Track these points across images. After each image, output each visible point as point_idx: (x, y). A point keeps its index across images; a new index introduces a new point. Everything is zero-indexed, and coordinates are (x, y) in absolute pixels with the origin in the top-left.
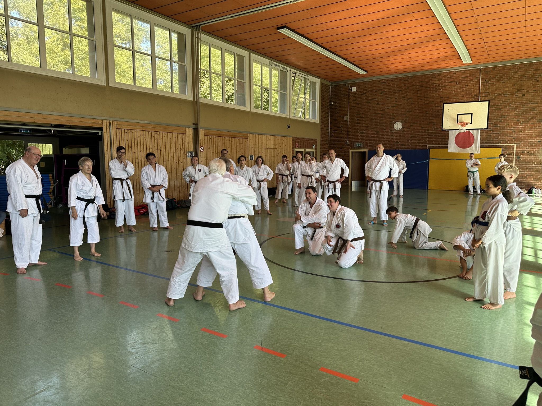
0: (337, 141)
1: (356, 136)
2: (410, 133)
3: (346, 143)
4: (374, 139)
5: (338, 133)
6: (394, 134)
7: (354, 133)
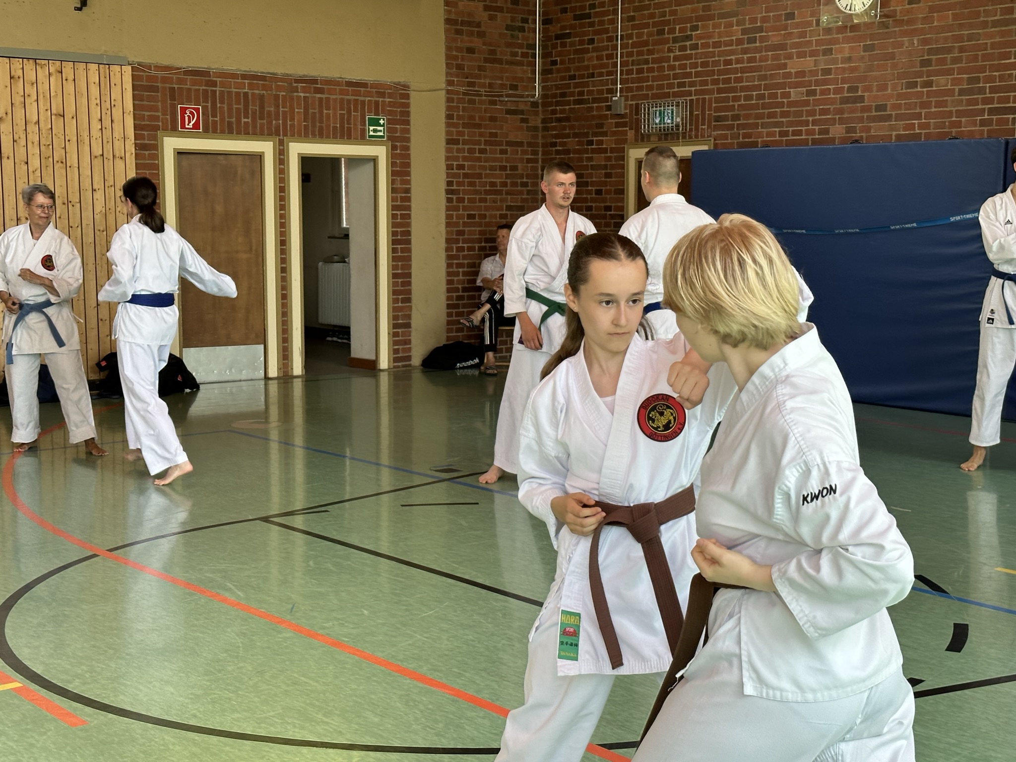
0: (572, 94)
1: (654, 61)
2: (922, 31)
3: (609, 108)
4: (740, 80)
5: (576, 52)
6: (836, 41)
7: (646, 43)
